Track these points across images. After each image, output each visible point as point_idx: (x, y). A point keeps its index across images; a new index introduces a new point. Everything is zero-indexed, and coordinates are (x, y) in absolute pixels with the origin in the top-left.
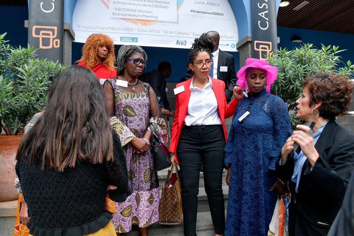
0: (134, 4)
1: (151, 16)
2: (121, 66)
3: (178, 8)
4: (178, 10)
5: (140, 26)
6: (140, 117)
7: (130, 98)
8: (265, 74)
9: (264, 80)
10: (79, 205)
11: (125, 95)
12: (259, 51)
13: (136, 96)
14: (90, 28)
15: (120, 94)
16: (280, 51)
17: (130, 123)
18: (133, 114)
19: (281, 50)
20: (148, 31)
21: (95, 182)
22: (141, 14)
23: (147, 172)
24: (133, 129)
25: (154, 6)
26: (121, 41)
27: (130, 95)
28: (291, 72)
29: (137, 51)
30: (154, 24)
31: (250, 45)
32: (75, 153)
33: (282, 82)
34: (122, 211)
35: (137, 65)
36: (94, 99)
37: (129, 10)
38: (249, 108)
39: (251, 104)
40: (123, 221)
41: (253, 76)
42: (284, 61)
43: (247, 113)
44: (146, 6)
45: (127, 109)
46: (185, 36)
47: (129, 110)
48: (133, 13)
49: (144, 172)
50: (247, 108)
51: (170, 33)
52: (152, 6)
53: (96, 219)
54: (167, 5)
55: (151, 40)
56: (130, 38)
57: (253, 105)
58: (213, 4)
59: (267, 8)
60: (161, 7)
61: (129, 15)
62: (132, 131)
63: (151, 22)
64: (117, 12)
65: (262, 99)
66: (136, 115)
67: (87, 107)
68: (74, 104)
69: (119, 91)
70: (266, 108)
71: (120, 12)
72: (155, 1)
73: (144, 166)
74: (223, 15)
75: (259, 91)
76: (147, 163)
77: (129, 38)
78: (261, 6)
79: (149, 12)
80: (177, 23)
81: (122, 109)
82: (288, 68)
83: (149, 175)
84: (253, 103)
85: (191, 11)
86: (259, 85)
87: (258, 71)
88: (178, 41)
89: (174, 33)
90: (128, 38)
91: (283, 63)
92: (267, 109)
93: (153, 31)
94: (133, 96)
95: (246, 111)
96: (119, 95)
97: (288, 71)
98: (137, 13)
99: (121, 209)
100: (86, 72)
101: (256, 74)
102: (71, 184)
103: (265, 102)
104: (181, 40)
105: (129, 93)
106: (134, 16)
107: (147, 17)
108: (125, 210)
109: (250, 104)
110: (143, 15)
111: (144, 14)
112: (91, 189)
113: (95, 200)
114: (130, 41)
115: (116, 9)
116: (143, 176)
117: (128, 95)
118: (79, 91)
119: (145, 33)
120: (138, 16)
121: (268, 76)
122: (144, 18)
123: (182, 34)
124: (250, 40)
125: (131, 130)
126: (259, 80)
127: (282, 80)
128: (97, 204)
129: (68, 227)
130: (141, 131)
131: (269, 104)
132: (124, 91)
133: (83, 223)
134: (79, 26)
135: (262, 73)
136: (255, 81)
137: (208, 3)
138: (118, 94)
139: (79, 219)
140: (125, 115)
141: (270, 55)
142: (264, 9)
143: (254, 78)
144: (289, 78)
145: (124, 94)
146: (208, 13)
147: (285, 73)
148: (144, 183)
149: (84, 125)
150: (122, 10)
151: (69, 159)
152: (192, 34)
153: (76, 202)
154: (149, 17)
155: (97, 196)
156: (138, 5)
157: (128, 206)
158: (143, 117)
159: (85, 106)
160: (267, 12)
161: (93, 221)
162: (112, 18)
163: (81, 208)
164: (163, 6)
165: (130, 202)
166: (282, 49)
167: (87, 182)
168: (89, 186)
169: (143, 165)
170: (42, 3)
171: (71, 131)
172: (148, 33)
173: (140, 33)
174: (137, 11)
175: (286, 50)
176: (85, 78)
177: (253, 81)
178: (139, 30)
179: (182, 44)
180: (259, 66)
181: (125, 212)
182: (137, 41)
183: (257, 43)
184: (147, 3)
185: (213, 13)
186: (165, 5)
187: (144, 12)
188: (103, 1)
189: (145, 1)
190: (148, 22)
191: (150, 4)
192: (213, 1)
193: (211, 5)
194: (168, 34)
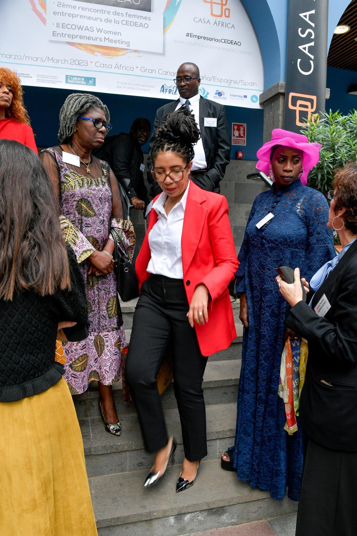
0: (89, 18)
1: (119, 41)
2: (70, 129)
3: (164, 27)
4: (164, 32)
5: (99, 58)
6: (101, 217)
7: (86, 185)
8: (300, 156)
9: (298, 165)
10: (19, 356)
11: (79, 181)
12: (296, 110)
13: (94, 183)
14: (13, 57)
15: (69, 177)
16: (329, 115)
17: (86, 227)
18: (91, 213)
19: (331, 114)
20: (113, 67)
21: (42, 322)
22: (102, 35)
23: (111, 303)
24: (92, 236)
25: (124, 23)
26: (67, 82)
27: (85, 180)
28: (343, 150)
29: (97, 106)
30: (124, 55)
31: (281, 100)
32: (12, 280)
33: (328, 166)
34: (73, 364)
35: (98, 130)
36: (40, 196)
37: (80, 28)
38: (272, 208)
39: (277, 202)
40: (74, 377)
41: (282, 159)
42: (335, 133)
43: (270, 216)
44: (110, 21)
45: (83, 205)
47: (85, 206)
48: (87, 33)
49: (106, 302)
50: (270, 208)
51: (150, 71)
52: (120, 22)
53: (42, 374)
54: (147, 21)
55: (118, 82)
56: (83, 77)
57: (279, 204)
58: (224, 25)
59: (313, 37)
60: (135, 24)
61: (81, 37)
62: (89, 240)
63: (119, 51)
64: (60, 30)
65: (293, 194)
66: (95, 215)
67: (28, 208)
68: (8, 204)
69: (67, 172)
70: (298, 209)
71: (66, 31)
72: (126, 14)
73: (106, 294)
74: (239, 44)
75: (290, 183)
76: (109, 288)
77: (81, 77)
78: (303, 33)
79: (115, 33)
80: (163, 54)
81: (75, 203)
82: (340, 144)
83: (114, 306)
84: (279, 201)
85: (188, 35)
86: (290, 174)
87: (290, 152)
88: (163, 87)
89: (157, 72)
90: (79, 77)
91: (333, 136)
92: (301, 210)
93: (121, 67)
94: (91, 184)
95: (269, 212)
96: (69, 179)
97: (340, 149)
98: (95, 34)
99: (71, 359)
100: (25, 153)
101: (287, 156)
102: (6, 325)
103: (298, 200)
104: (168, 84)
105: (83, 177)
106: (89, 38)
107: (111, 41)
108: (77, 361)
109: (275, 202)
110: (105, 38)
111: (107, 36)
112: (36, 333)
113: (41, 348)
114: (83, 83)
115: (58, 25)
116: (104, 308)
117: (82, 180)
118: (15, 183)
119: (108, 70)
120: (96, 39)
121: (305, 159)
122: (107, 44)
123: (171, 74)
124: (282, 91)
125: (87, 237)
126: (291, 164)
127: (330, 163)
128: (44, 353)
129: (3, 386)
130: (102, 240)
131: (303, 204)
132: (76, 172)
133: (24, 380)
135: (295, 154)
136: (284, 167)
137: (215, 23)
138: (66, 177)
139: (19, 376)
140: (79, 213)
141: (313, 120)
142: (308, 39)
143: (283, 161)
144: (339, 161)
145: (77, 177)
146: (215, 40)
147: (334, 152)
148: (107, 318)
149: (25, 237)
150: (69, 26)
151: (3, 289)
153: (15, 352)
154: (115, 42)
155: (45, 342)
156: (96, 19)
157: (82, 356)
158: (105, 219)
159: (26, 208)
160: (312, 44)
161: (38, 376)
162: (51, 41)
163: (22, 359)
164: (139, 24)
165: (85, 350)
166: (333, 112)
167: (31, 323)
168: (33, 328)
169: (104, 292)
171: (5, 246)
172: (113, 70)
173: (100, 69)
174: (95, 29)
175: (338, 114)
176: (23, 163)
177: (280, 167)
178: (98, 64)
179: (170, 92)
180: (291, 144)
181: (77, 365)
182: (94, 84)
183: (293, 97)
184: (111, 17)
185: (223, 41)
186: (144, 22)
187: (107, 32)
188: (35, 10)
189: (109, 13)
190: (113, 52)
191: (118, 18)
192: (223, 19)
193: (220, 25)
194: (147, 74)
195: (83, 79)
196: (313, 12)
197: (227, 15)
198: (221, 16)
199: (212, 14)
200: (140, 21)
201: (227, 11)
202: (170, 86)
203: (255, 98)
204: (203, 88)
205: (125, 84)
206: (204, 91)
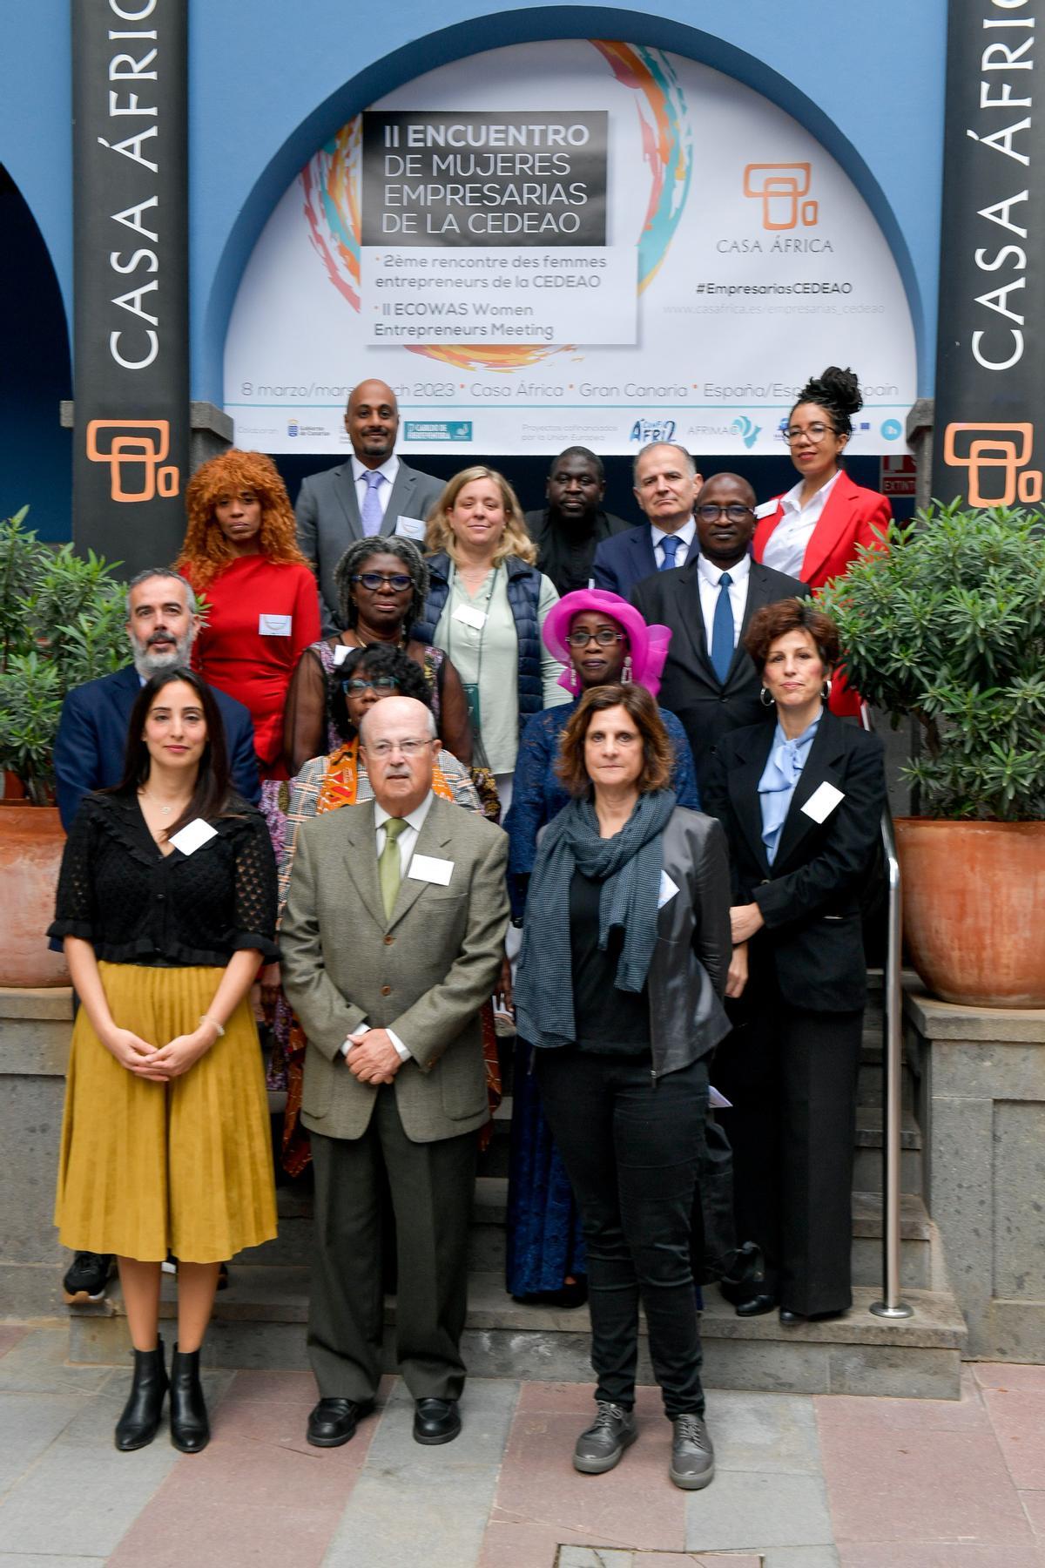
0: (458, 283)
1: (527, 327)
3: (641, 279)
4: (640, 292)
5: (480, 373)
12: (966, 468)
14: (289, 391)
20: (514, 392)
22: (487, 320)
25: (540, 282)
26: (406, 438)
30: (538, 360)
37: (436, 309)
44: (507, 283)
46: (671, 399)
48: (453, 321)
51: (605, 392)
52: (531, 282)
54: (597, 271)
55: (525, 427)
56: (443, 423)
58: (802, 247)
59: (1021, 265)
60: (568, 282)
61: (438, 331)
63: (527, 352)
64: (390, 321)
71: (405, 321)
72: (546, 260)
74: (847, 288)
77: (439, 423)
79: (519, 311)
80: (637, 346)
85: (701, 289)
88: (637, 426)
89: (622, 392)
90: (436, 423)
93: (534, 390)
98: (469, 321)
104: (651, 418)
106: (457, 331)
107: (509, 331)
110: (494, 326)
111: (498, 321)
114: (443, 436)
115: (386, 309)
119: (502, 400)
120: (473, 331)
122: (499, 339)
123: (656, 393)
134: (247, 388)
137: (777, 245)
142: (1008, 272)
146: (777, 291)
150: (411, 309)
152: (701, 388)
154: (519, 331)
156: (474, 283)
160: (1020, 284)
162: (372, 348)
164: (576, 279)
170: (115, 335)
172: (515, 399)
173: (483, 400)
174: (470, 308)
178: (478, 390)
179: (653, 439)
182: (469, 437)
183: (958, 435)
184: (510, 273)
185: (799, 288)
186: (587, 272)
187: (497, 311)
188: (336, 280)
189: (503, 263)
190: (514, 355)
191: (524, 273)
192: (801, 231)
193: (791, 249)
194: (596, 399)
195: (444, 428)
196: (1023, 196)
197: (810, 218)
198: (792, 225)
199: (769, 226)
200: (577, 272)
201: (810, 209)
202: (655, 422)
203: (894, 427)
204: (744, 418)
205: (542, 428)
206: (748, 422)
